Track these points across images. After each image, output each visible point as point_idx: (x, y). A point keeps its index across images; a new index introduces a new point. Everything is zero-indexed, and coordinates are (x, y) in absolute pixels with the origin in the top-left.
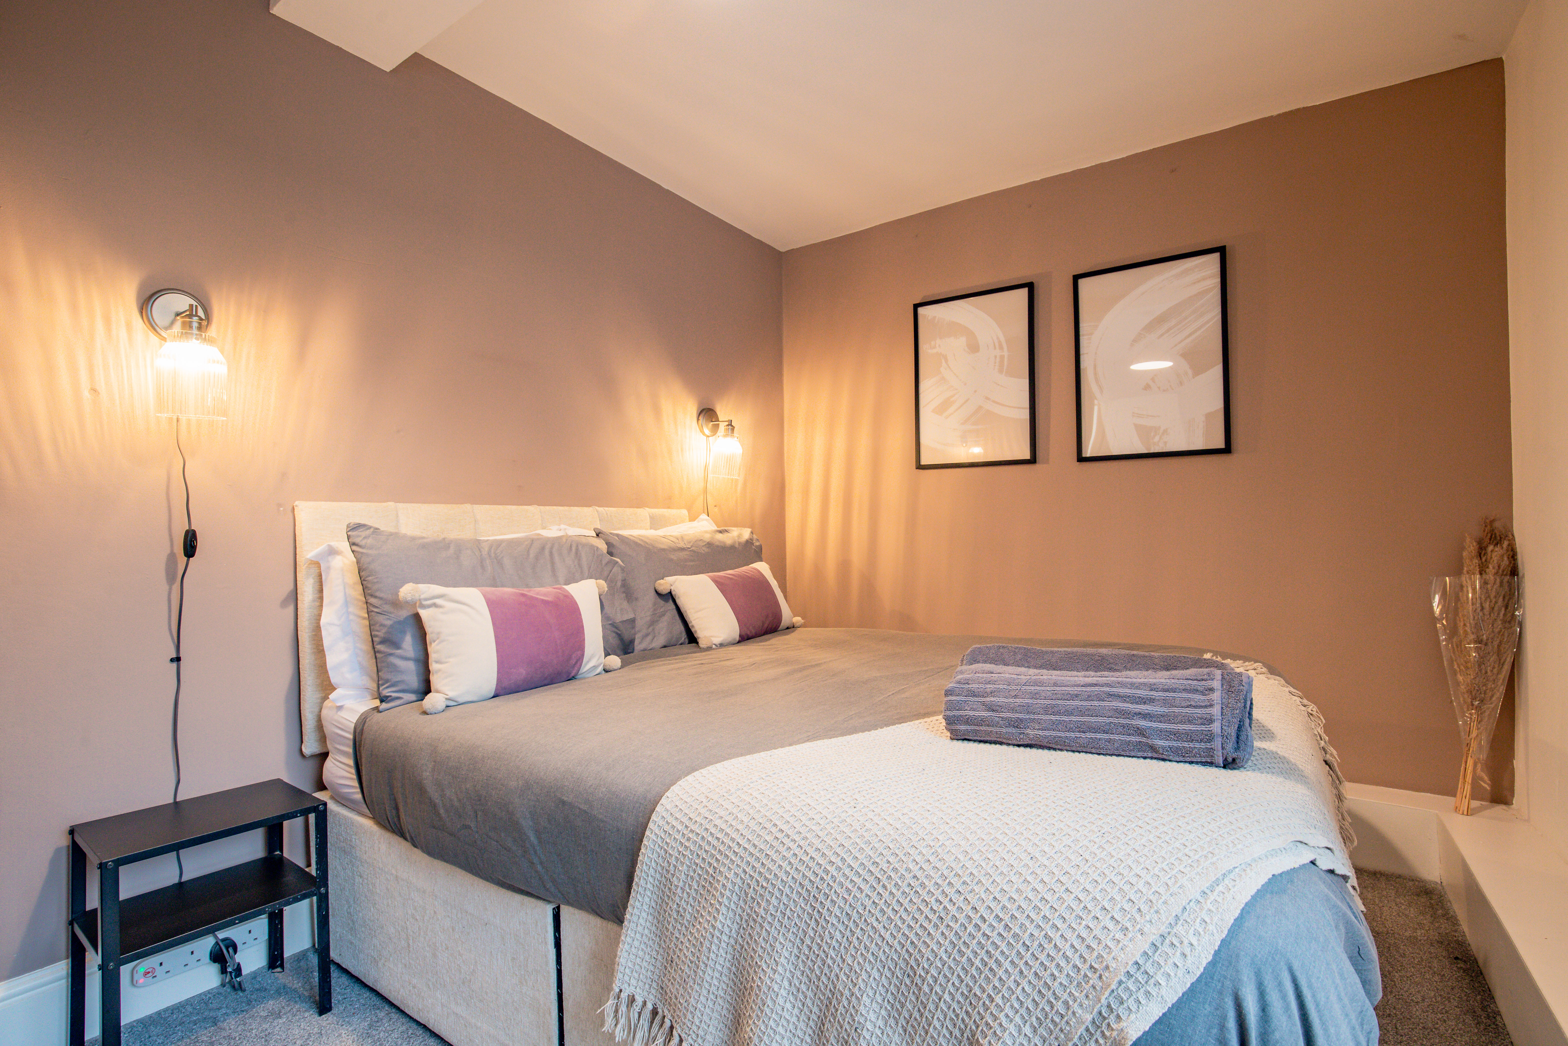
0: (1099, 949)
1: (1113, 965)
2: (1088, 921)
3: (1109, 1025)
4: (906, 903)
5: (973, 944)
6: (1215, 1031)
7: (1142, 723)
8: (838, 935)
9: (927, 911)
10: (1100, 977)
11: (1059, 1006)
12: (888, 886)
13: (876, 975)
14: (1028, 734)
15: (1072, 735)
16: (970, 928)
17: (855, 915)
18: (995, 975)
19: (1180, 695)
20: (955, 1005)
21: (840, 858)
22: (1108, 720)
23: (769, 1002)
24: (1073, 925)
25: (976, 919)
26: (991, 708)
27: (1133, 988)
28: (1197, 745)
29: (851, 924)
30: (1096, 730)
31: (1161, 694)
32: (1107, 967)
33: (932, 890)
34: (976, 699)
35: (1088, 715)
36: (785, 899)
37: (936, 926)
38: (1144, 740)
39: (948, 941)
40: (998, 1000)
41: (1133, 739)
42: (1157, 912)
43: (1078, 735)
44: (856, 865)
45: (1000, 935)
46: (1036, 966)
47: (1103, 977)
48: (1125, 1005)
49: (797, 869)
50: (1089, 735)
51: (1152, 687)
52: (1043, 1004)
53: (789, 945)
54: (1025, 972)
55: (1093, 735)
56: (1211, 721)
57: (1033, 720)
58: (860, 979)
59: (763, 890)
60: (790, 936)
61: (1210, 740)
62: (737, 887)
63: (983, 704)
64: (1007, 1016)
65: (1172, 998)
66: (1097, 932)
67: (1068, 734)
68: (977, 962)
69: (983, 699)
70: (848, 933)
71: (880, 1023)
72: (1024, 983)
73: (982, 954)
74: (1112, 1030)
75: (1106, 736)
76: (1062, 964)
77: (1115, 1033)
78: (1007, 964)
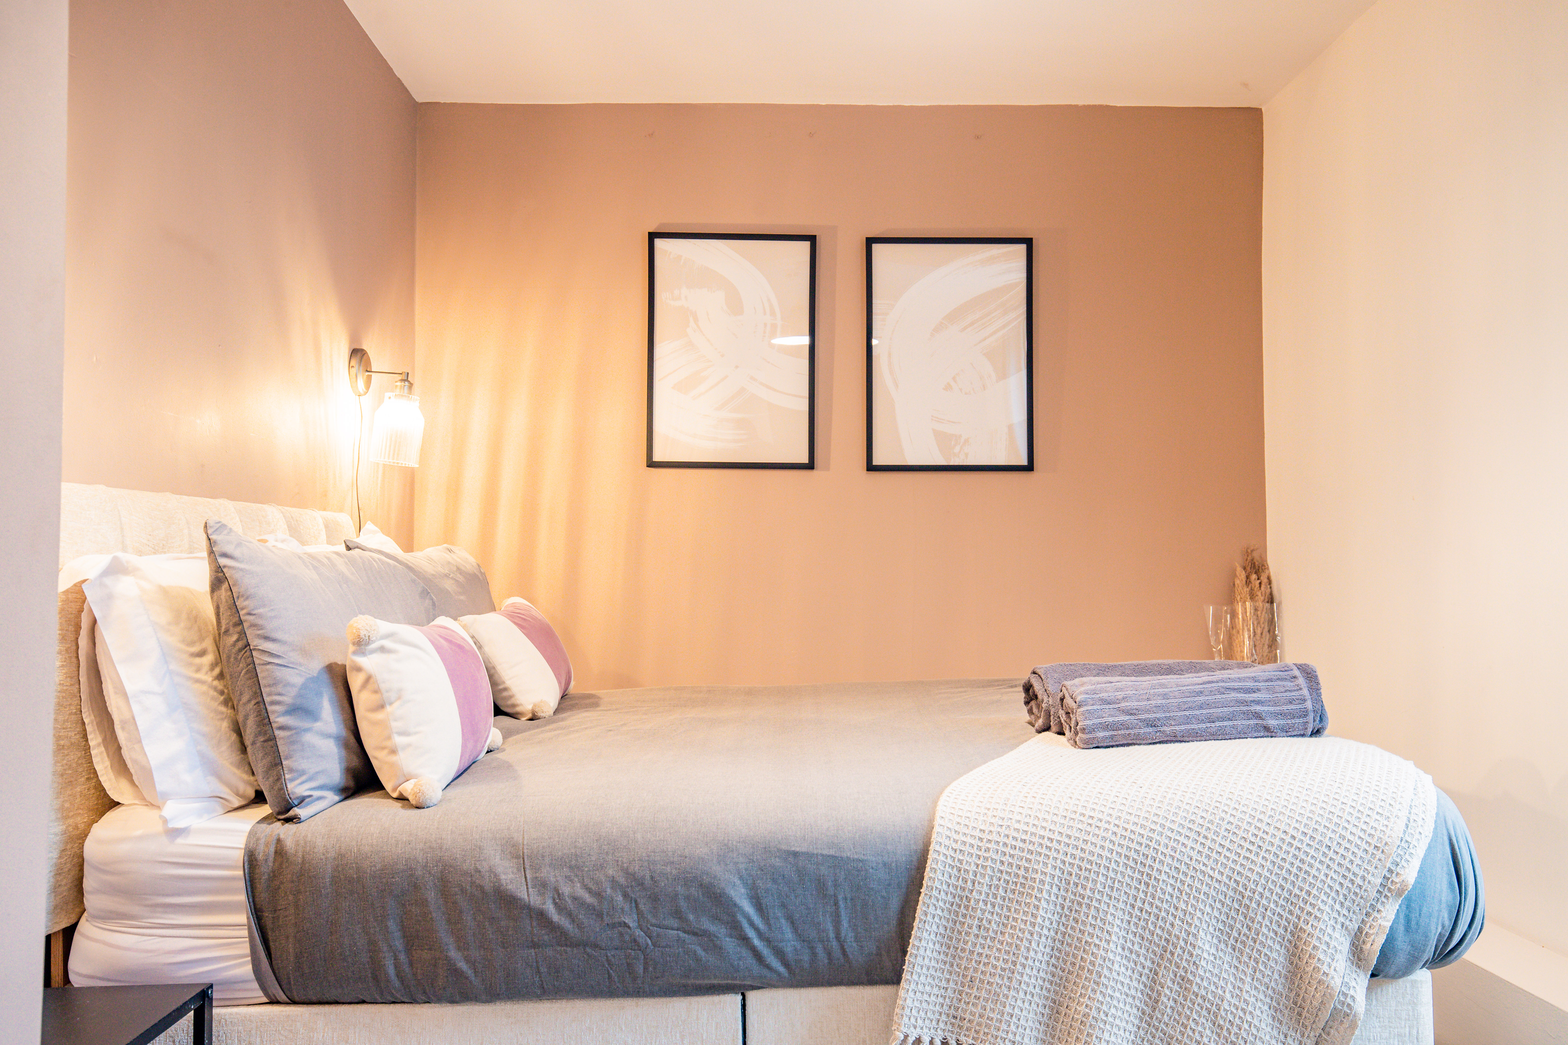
0: (1378, 834)
1: (1389, 840)
2: (1364, 819)
3: (1392, 881)
4: (1227, 844)
5: (1290, 858)
6: (1445, 869)
7: (1258, 708)
8: (1169, 889)
9: (1247, 845)
10: (1383, 851)
11: (1359, 881)
12: (1209, 836)
13: (1208, 909)
14: (1164, 731)
15: (1204, 726)
16: (1285, 847)
17: (1183, 868)
18: (1309, 875)
19: (1276, 683)
20: (1279, 910)
21: (1159, 825)
22: (1231, 709)
23: (1106, 972)
24: (1355, 824)
25: (1288, 839)
26: (1129, 713)
27: (1402, 853)
28: (1297, 721)
29: (1181, 876)
30: (1223, 719)
31: (1263, 684)
32: (1386, 844)
33: (1246, 828)
34: (1111, 706)
35: (1215, 707)
36: (1111, 874)
37: (1257, 854)
38: (1260, 722)
39: (1269, 862)
40: (1314, 892)
41: (1252, 722)
42: (1400, 803)
43: (1209, 725)
44: (1175, 827)
45: (1308, 845)
46: (1338, 859)
47: (1385, 850)
48: (1400, 865)
49: (1119, 844)
50: (1218, 724)
51: (1255, 679)
52: (1347, 883)
53: (1119, 914)
54: (1332, 865)
55: (1221, 724)
56: (1305, 700)
57: (1169, 718)
58: (1195, 918)
59: (1087, 872)
60: (1121, 905)
61: (1306, 716)
62: (1056, 878)
63: (1119, 709)
64: (1323, 901)
65: (1422, 855)
66: (1372, 824)
67: (1200, 726)
68: (1294, 870)
69: (1117, 706)
70: (1178, 884)
71: (1213, 951)
72: (1332, 874)
73: (1297, 863)
74: (1396, 883)
75: (1231, 723)
76: (1356, 851)
77: (1398, 885)
78: (1317, 865)
